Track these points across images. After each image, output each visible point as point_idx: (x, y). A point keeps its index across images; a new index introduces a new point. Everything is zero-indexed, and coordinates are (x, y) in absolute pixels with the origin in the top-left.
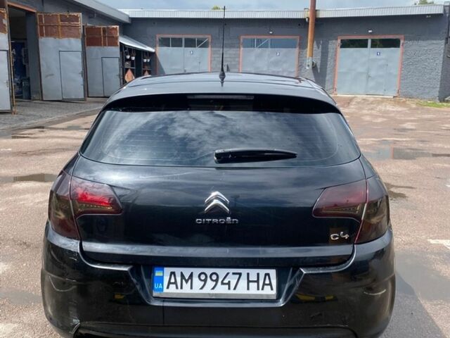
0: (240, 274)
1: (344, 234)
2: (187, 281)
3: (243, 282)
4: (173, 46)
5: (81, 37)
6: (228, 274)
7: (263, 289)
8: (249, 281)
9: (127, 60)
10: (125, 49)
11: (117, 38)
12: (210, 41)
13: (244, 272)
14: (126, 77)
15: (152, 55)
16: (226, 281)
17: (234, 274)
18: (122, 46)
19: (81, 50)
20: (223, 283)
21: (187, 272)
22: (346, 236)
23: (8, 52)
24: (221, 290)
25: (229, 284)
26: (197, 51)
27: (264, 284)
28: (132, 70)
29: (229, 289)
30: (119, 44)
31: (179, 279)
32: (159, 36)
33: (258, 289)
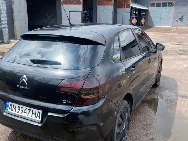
0: (30, 110)
1: (69, 101)
2: (14, 108)
3: (31, 113)
4: (156, 6)
5: (113, 5)
6: (26, 109)
7: (37, 118)
8: (33, 113)
9: (134, 14)
10: (133, 9)
11: (130, 4)
12: (174, 3)
13: (32, 109)
14: (132, 21)
15: (146, 11)
16: (25, 112)
17: (28, 109)
18: (132, 8)
19: (112, 10)
20: (24, 112)
21: (15, 105)
22: (70, 102)
23: (82, 12)
24: (23, 114)
25: (26, 113)
26: (167, 8)
27: (37, 116)
28: (136, 18)
29: (26, 115)
30: (130, 7)
31: (12, 107)
32: (150, 3)
33: (35, 117)
